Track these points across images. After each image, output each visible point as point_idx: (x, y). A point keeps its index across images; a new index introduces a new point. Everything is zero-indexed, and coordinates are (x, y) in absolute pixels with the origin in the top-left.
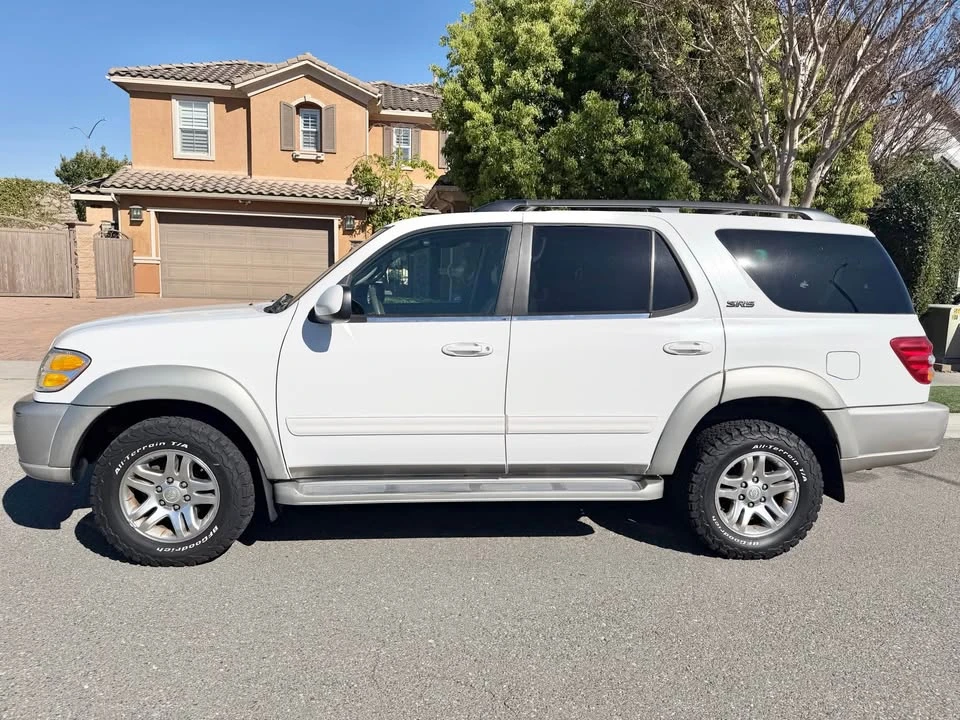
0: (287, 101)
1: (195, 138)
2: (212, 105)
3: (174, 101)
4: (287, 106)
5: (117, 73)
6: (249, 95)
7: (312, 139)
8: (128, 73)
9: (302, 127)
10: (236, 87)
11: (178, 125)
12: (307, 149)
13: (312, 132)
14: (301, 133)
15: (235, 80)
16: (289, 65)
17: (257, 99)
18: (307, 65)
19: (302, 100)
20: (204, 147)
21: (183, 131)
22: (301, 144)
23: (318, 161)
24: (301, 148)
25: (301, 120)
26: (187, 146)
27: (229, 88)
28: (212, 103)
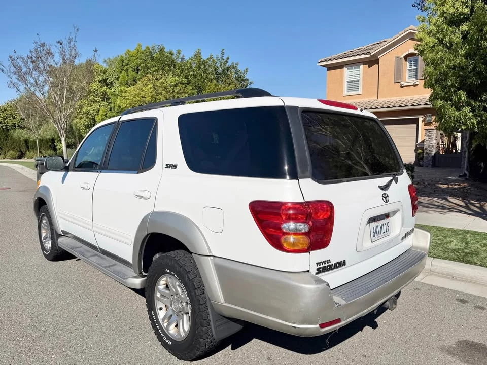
0: (398, 56)
1: (353, 85)
2: (362, 66)
3: (345, 68)
4: (399, 58)
5: (321, 61)
6: (379, 57)
7: (414, 73)
8: (325, 60)
9: (408, 68)
10: (371, 54)
11: (346, 79)
12: (411, 79)
13: (414, 69)
14: (407, 72)
15: (371, 52)
16: (400, 35)
17: (383, 59)
18: (410, 33)
19: (408, 53)
20: (357, 88)
21: (348, 82)
22: (407, 77)
23: (415, 85)
24: (407, 79)
25: (408, 64)
26: (350, 89)
27: (369, 56)
28: (362, 65)
